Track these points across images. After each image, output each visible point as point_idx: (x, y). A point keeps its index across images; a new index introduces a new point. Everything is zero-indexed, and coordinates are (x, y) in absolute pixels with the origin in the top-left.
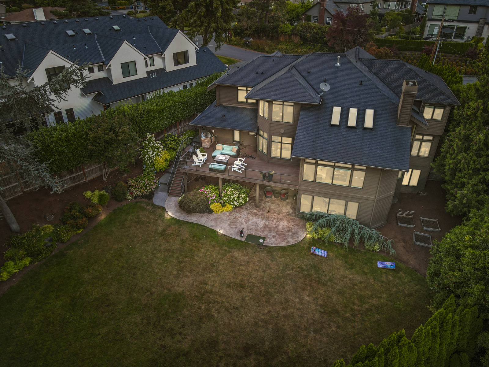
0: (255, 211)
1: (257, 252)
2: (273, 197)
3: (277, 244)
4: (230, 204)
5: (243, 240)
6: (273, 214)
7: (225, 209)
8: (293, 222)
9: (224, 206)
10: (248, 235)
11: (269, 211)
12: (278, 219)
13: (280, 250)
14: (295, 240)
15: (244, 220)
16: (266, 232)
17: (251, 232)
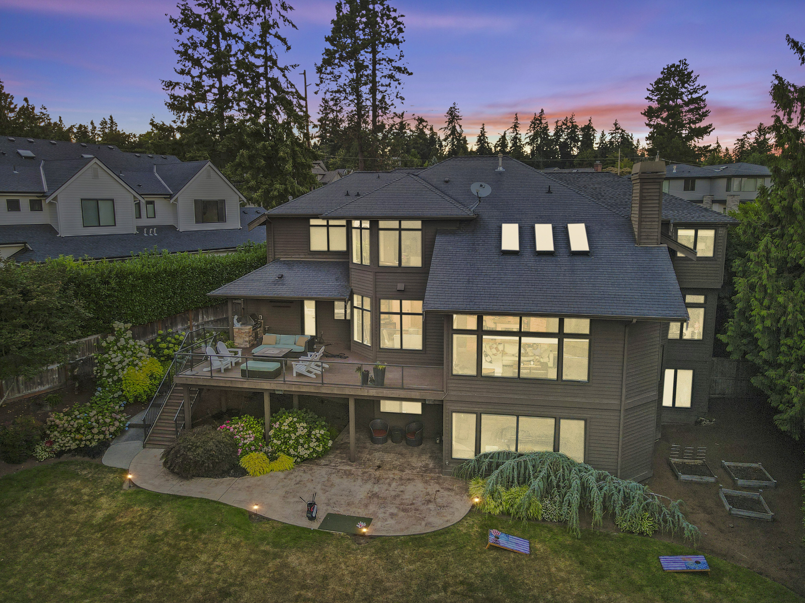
0: (348, 468)
1: (350, 553)
2: (390, 441)
3: (402, 530)
4: (289, 455)
5: (315, 526)
6: (389, 472)
7: (274, 465)
8: (438, 483)
9: (272, 458)
10: (329, 515)
11: (379, 467)
12: (401, 479)
13: (410, 544)
14: (446, 519)
15: (319, 486)
16: (372, 508)
17: (335, 509)
